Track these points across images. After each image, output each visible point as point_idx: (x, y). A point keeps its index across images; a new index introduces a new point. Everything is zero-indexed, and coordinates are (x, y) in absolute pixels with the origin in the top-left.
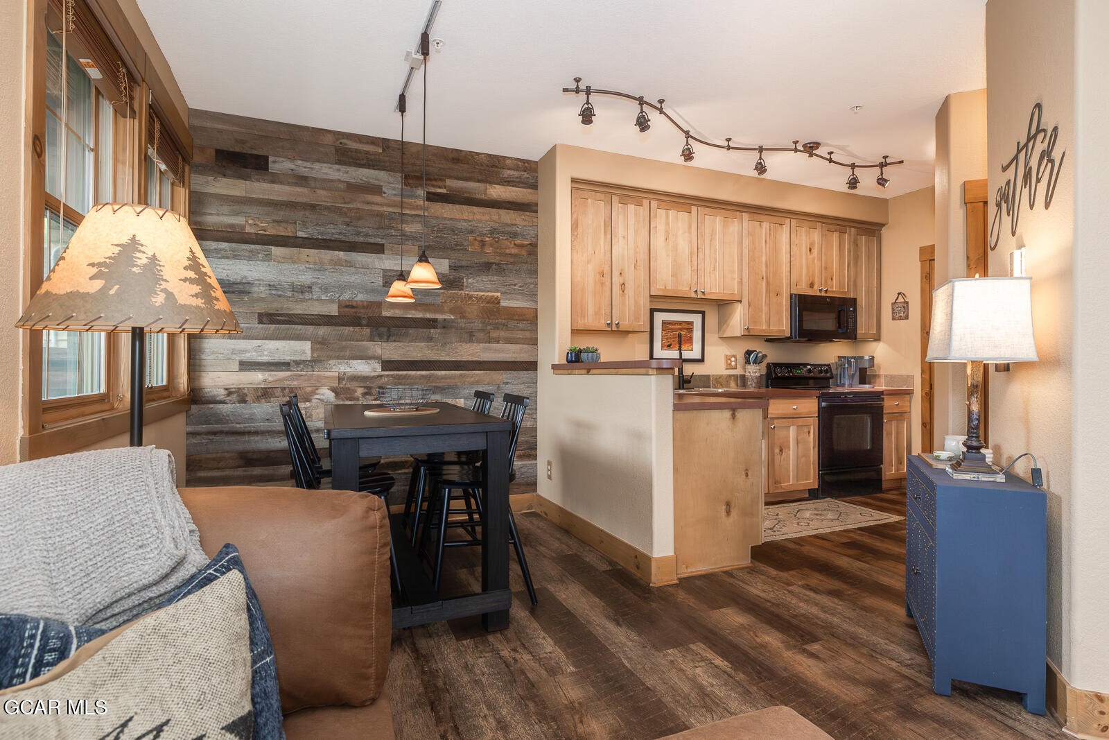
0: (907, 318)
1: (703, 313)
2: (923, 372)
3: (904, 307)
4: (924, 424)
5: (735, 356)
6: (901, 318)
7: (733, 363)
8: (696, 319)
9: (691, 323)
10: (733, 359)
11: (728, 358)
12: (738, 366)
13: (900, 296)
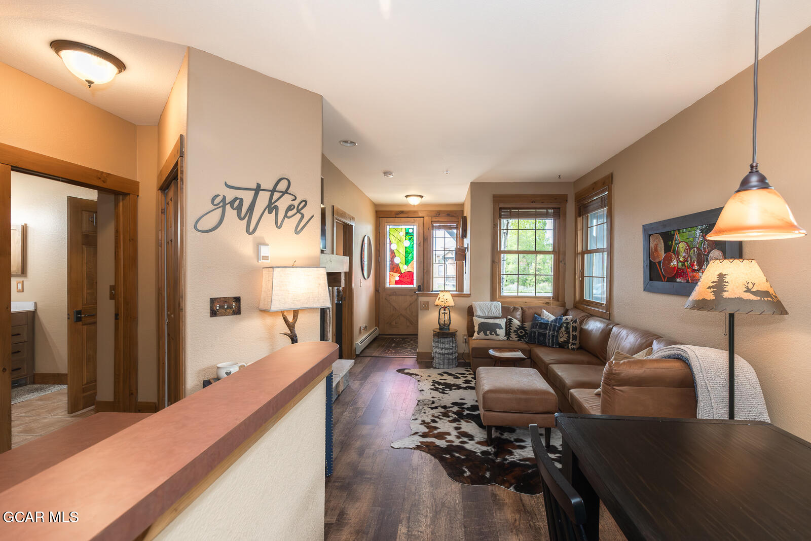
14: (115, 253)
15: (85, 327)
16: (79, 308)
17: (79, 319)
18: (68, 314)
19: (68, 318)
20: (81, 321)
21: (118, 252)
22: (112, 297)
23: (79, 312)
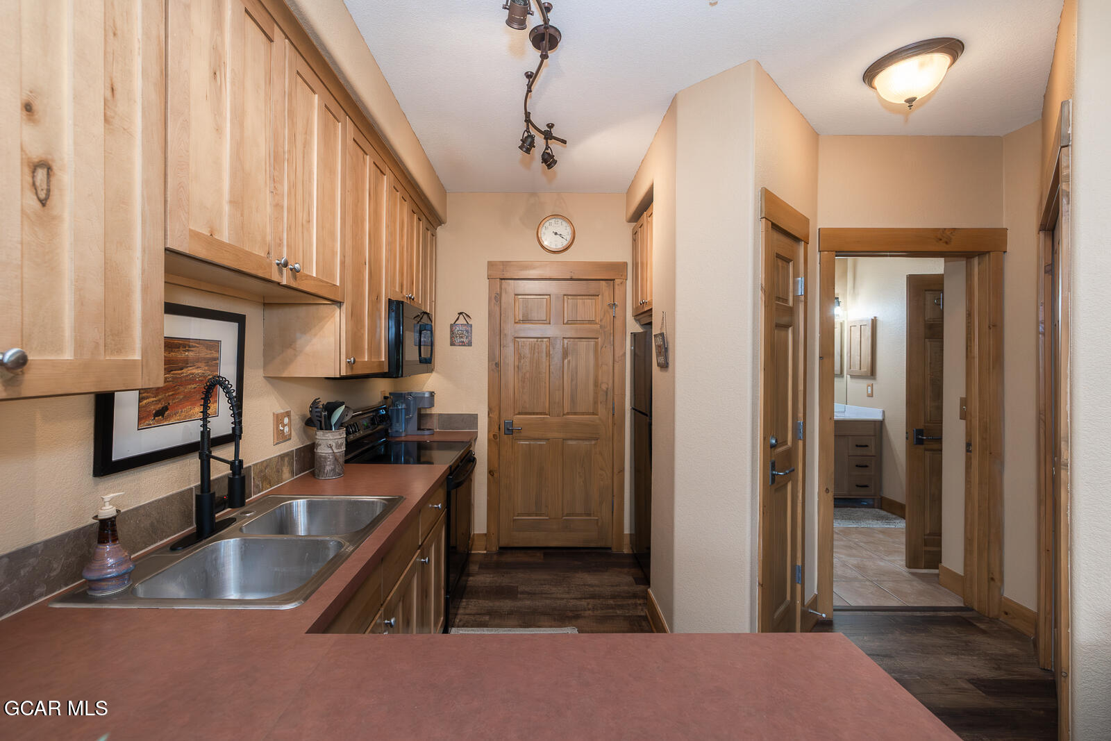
0: (470, 344)
1: (240, 320)
2: (490, 410)
3: (467, 331)
4: (491, 472)
5: (288, 414)
6: (463, 344)
7: (286, 429)
8: (225, 333)
9: (215, 345)
10: (286, 420)
11: (278, 419)
12: (293, 433)
13: (461, 315)
14: (967, 349)
15: (927, 453)
16: (921, 427)
17: (920, 442)
18: (907, 433)
19: (907, 438)
20: (922, 444)
21: (971, 346)
22: (964, 415)
23: (920, 432)
